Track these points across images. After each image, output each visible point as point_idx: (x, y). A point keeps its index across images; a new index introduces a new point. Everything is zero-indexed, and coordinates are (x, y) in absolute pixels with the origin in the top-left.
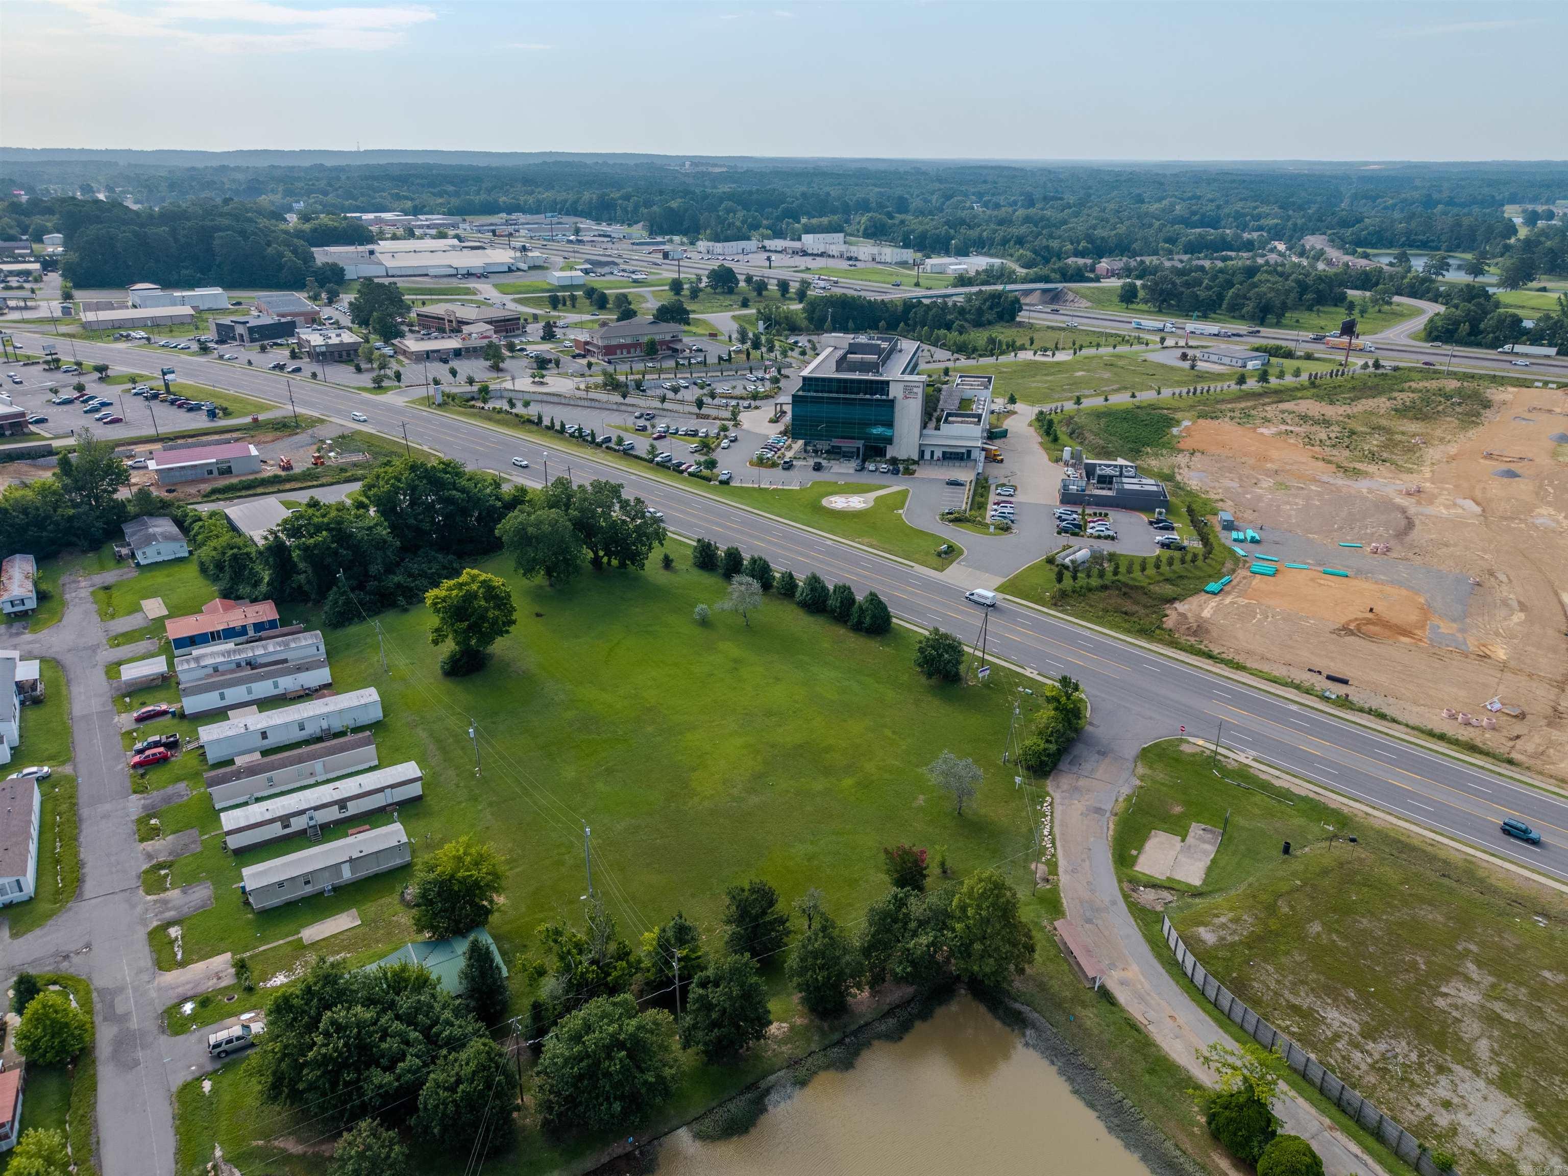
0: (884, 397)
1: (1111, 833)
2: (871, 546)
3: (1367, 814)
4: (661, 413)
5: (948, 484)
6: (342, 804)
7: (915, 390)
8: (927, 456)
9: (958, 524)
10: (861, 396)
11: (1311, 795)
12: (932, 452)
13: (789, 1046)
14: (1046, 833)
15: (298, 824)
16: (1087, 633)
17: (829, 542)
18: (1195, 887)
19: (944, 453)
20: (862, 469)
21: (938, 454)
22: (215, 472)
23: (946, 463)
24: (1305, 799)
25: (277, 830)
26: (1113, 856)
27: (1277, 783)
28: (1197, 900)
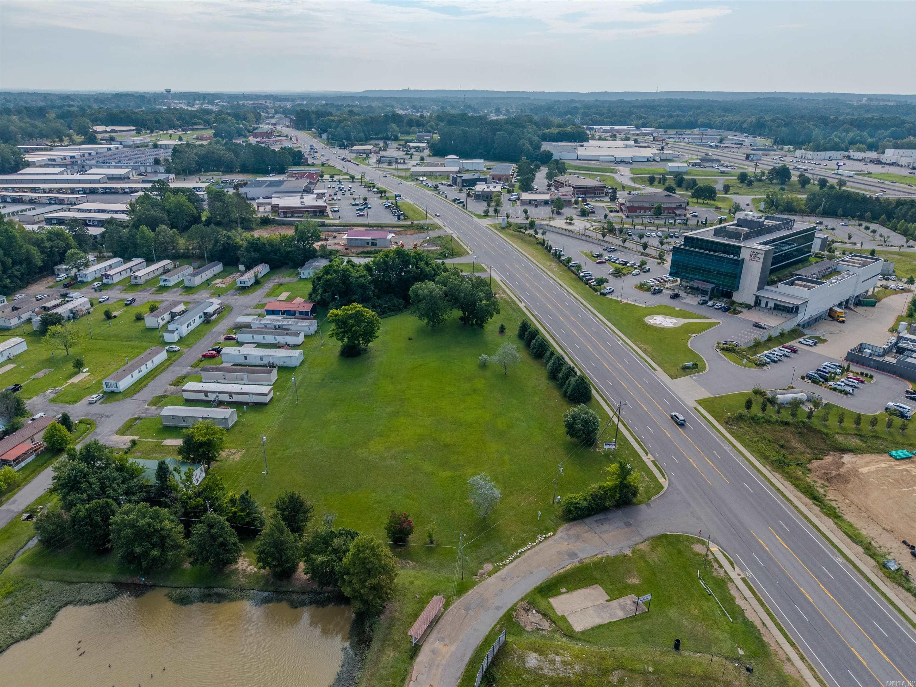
0: (736, 258)
1: (561, 571)
2: (645, 352)
3: (789, 659)
4: (621, 249)
5: (754, 325)
6: (230, 394)
7: (759, 256)
8: (763, 304)
9: (726, 353)
10: (719, 254)
11: (758, 623)
12: (767, 303)
13: (247, 580)
14: (519, 551)
15: (211, 397)
16: (728, 448)
17: (620, 342)
18: (573, 631)
19: (775, 305)
20: (704, 303)
21: (771, 304)
22: (370, 244)
23: (775, 312)
24: (749, 625)
25: (202, 397)
26: (540, 585)
27: (739, 601)
28: (564, 639)
